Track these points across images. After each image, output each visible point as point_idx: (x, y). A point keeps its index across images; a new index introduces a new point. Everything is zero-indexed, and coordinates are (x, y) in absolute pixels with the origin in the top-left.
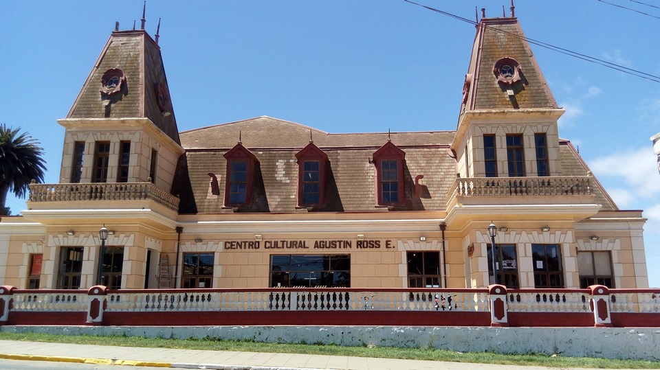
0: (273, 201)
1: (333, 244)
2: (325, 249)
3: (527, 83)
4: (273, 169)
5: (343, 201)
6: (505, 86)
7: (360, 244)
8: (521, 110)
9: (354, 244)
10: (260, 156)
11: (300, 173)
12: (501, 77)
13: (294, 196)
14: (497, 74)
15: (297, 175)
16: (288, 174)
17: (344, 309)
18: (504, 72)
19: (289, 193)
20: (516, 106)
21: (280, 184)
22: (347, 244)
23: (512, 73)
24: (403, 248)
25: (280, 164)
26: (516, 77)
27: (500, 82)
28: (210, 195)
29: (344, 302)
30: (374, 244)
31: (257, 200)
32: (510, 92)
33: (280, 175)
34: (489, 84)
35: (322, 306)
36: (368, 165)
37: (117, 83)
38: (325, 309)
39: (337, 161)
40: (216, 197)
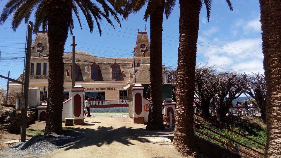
0: (85, 78)
1: (101, 89)
2: (99, 90)
3: (148, 50)
4: (84, 69)
5: (103, 78)
6: (142, 51)
7: (108, 89)
8: (145, 57)
9: (106, 89)
10: (80, 65)
11: (92, 70)
12: (142, 49)
13: (90, 77)
14: (141, 48)
15: (91, 71)
16: (88, 70)
17: (103, 104)
18: (143, 47)
19: (89, 76)
20: (145, 56)
21: (86, 73)
22: (104, 89)
23: (144, 48)
24: (119, 90)
25: (86, 67)
26: (145, 49)
27: (141, 50)
28: (67, 76)
29: (103, 103)
30: (111, 89)
31: (80, 78)
32: (143, 53)
33: (86, 71)
34: (139, 50)
35: (98, 104)
36: (110, 68)
37: (41, 47)
38: (99, 104)
39: (102, 67)
40: (68, 77)
